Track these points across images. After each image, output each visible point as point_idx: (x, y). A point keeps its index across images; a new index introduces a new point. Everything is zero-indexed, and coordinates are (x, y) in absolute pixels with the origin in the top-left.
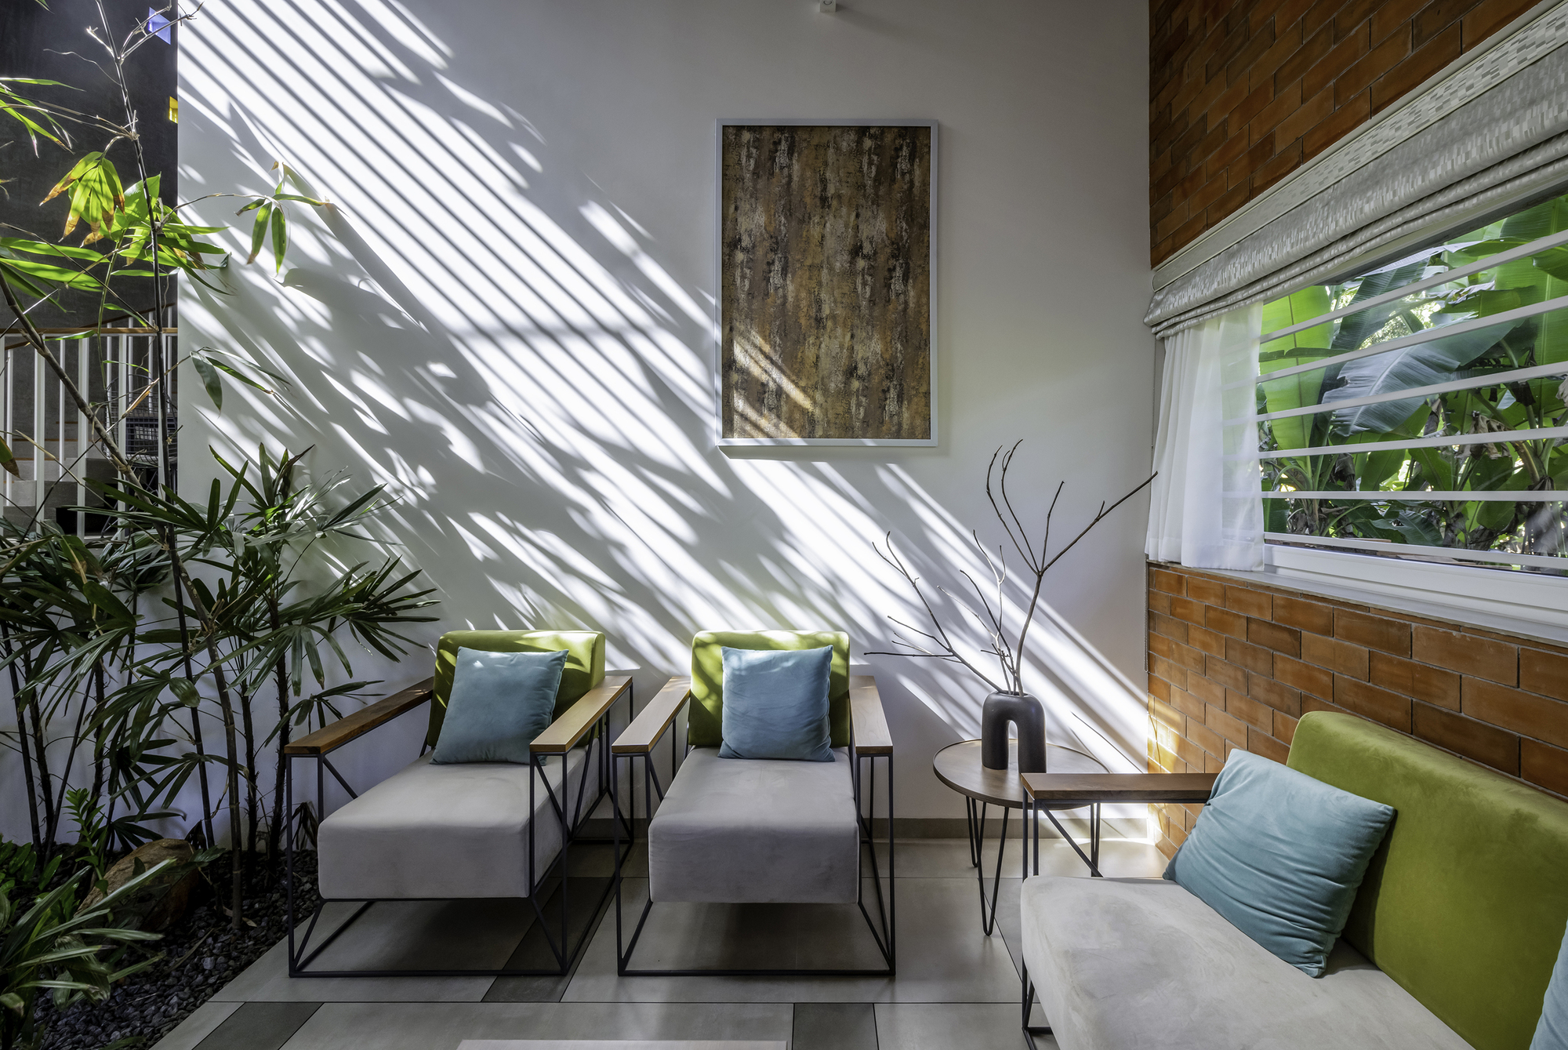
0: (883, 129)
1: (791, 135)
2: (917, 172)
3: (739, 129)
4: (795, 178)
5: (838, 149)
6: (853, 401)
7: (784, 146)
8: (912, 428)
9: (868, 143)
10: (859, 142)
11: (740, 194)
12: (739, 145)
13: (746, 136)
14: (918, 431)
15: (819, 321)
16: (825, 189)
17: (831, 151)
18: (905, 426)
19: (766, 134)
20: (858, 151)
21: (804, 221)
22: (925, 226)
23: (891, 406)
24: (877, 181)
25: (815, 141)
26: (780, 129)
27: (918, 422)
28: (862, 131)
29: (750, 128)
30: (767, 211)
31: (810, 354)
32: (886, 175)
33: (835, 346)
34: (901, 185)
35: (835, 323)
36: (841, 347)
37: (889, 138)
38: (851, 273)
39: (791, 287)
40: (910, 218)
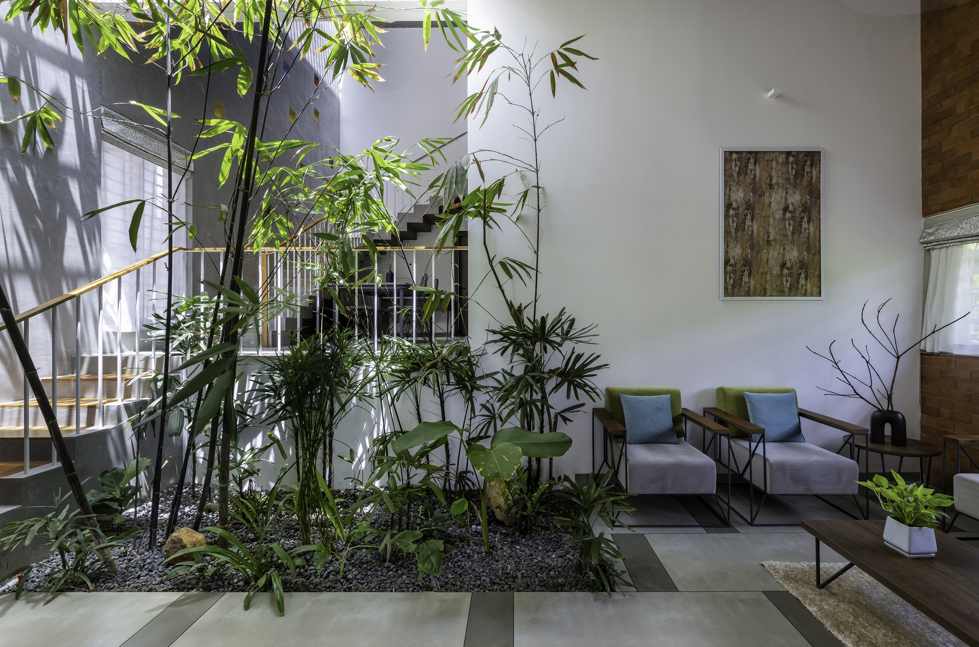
0: (798, 153)
1: (756, 156)
2: (814, 172)
3: (731, 153)
4: (758, 175)
5: (777, 161)
6: (784, 279)
7: (752, 160)
8: (812, 291)
9: (791, 159)
10: (787, 158)
11: (732, 183)
12: (731, 160)
13: (734, 156)
14: (815, 293)
15: (768, 242)
16: (771, 180)
17: (774, 163)
18: (808, 291)
19: (744, 154)
20: (786, 163)
21: (762, 195)
22: (819, 197)
23: (802, 281)
24: (796, 176)
25: (767, 158)
26: (750, 153)
27: (815, 289)
28: (789, 153)
29: (736, 152)
30: (744, 191)
31: (764, 257)
32: (799, 174)
33: (776, 253)
34: (806, 178)
35: (776, 243)
36: (779, 254)
37: (801, 156)
38: (784, 219)
39: (755, 226)
40: (811, 193)
